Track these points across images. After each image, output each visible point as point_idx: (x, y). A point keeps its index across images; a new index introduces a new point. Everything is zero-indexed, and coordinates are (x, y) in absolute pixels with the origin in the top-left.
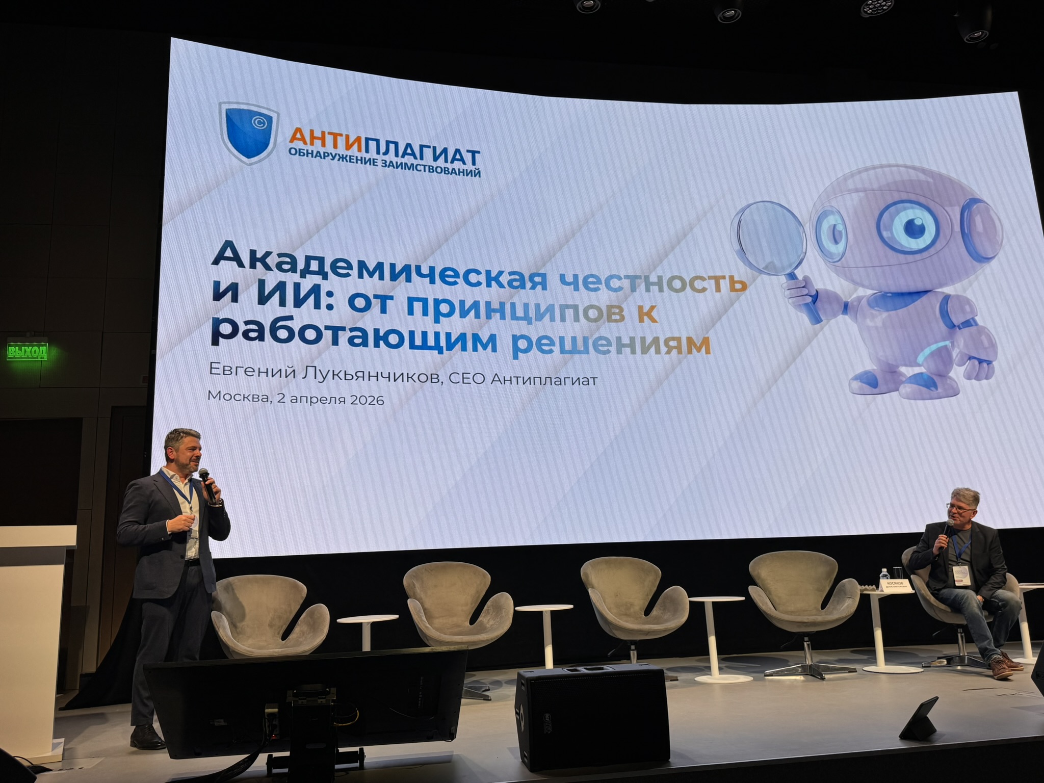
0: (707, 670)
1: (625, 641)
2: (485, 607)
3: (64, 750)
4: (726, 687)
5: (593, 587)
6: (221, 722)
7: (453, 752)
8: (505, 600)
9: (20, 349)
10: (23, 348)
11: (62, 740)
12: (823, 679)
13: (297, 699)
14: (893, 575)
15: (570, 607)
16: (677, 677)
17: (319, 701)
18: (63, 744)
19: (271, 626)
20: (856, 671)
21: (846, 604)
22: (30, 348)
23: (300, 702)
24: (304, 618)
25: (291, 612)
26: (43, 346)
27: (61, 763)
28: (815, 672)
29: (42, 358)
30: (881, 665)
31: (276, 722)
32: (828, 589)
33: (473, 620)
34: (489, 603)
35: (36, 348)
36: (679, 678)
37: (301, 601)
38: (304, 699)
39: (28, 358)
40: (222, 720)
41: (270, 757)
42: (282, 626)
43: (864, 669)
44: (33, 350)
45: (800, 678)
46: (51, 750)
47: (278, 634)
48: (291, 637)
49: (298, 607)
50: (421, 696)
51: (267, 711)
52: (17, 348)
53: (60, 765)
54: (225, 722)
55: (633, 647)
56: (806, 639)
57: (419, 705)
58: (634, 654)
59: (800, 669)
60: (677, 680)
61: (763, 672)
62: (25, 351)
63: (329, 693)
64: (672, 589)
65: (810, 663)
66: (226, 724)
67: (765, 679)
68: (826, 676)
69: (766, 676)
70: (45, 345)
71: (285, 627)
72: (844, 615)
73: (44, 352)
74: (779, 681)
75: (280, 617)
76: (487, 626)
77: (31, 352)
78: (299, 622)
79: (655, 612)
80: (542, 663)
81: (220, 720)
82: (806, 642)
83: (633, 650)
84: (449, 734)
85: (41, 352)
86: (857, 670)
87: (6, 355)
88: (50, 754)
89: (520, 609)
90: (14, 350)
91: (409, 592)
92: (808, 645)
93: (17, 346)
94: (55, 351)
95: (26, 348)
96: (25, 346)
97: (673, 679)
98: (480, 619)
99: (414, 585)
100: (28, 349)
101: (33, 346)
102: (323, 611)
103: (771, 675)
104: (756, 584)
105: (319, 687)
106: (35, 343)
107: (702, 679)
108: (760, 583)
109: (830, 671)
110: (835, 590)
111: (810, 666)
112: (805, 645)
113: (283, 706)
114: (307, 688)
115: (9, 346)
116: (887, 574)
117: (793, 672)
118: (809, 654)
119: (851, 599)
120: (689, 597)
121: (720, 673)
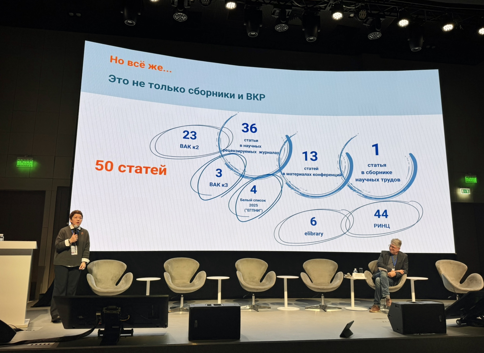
0: (283, 304)
1: (250, 292)
2: (196, 276)
3: (29, 323)
4: (290, 312)
5: (239, 271)
6: (81, 317)
7: (167, 332)
8: (203, 274)
10: (23, 162)
11: (29, 319)
12: (326, 311)
13: (106, 311)
14: (358, 272)
15: (228, 278)
16: (270, 307)
17: (114, 312)
18: (29, 321)
19: (112, 280)
20: (341, 309)
21: (337, 282)
22: (26, 162)
23: (107, 312)
24: (124, 278)
25: (120, 275)
26: (31, 161)
27: (27, 328)
28: (324, 308)
29: (30, 166)
30: (353, 307)
31: (100, 318)
32: (333, 275)
33: (191, 281)
34: (197, 275)
36: (271, 307)
37: (124, 271)
38: (109, 311)
39: (25, 166)
40: (82, 316)
41: (99, 330)
42: (116, 280)
43: (345, 308)
45: (319, 310)
46: (24, 323)
47: (115, 283)
48: (119, 285)
49: (123, 273)
50: (153, 312)
51: (97, 314)
52: (21, 162)
54: (83, 317)
55: (253, 294)
56: (322, 295)
57: (153, 315)
58: (253, 297)
59: (319, 307)
60: (270, 308)
61: (304, 307)
62: (24, 163)
63: (118, 309)
64: (270, 272)
65: (323, 304)
66: (83, 318)
67: (305, 310)
68: (328, 310)
69: (306, 308)
71: (117, 281)
72: (335, 286)
73: (31, 163)
74: (307, 310)
75: (115, 277)
76: (196, 284)
78: (122, 279)
79: (264, 281)
80: (216, 298)
81: (81, 316)
82: (322, 296)
83: (253, 296)
84: (165, 326)
85: (30, 164)
86: (342, 308)
87: (16, 164)
88: (24, 324)
89: (209, 278)
90: (19, 162)
91: (166, 269)
92: (323, 297)
93: (21, 161)
94: (36, 163)
95: (24, 162)
96: (24, 161)
97: (269, 307)
98: (194, 281)
99: (168, 266)
100: (25, 162)
101: (27, 161)
102: (131, 275)
103: (308, 308)
104: (305, 272)
105: (114, 307)
106: (28, 160)
107: (281, 308)
108: (307, 272)
109: (330, 308)
110: (335, 276)
111: (323, 306)
112: (322, 297)
113: (102, 313)
114: (110, 307)
115: (18, 161)
116: (356, 271)
117: (316, 308)
118: (323, 301)
119: (339, 280)
120: (277, 276)
121: (288, 307)
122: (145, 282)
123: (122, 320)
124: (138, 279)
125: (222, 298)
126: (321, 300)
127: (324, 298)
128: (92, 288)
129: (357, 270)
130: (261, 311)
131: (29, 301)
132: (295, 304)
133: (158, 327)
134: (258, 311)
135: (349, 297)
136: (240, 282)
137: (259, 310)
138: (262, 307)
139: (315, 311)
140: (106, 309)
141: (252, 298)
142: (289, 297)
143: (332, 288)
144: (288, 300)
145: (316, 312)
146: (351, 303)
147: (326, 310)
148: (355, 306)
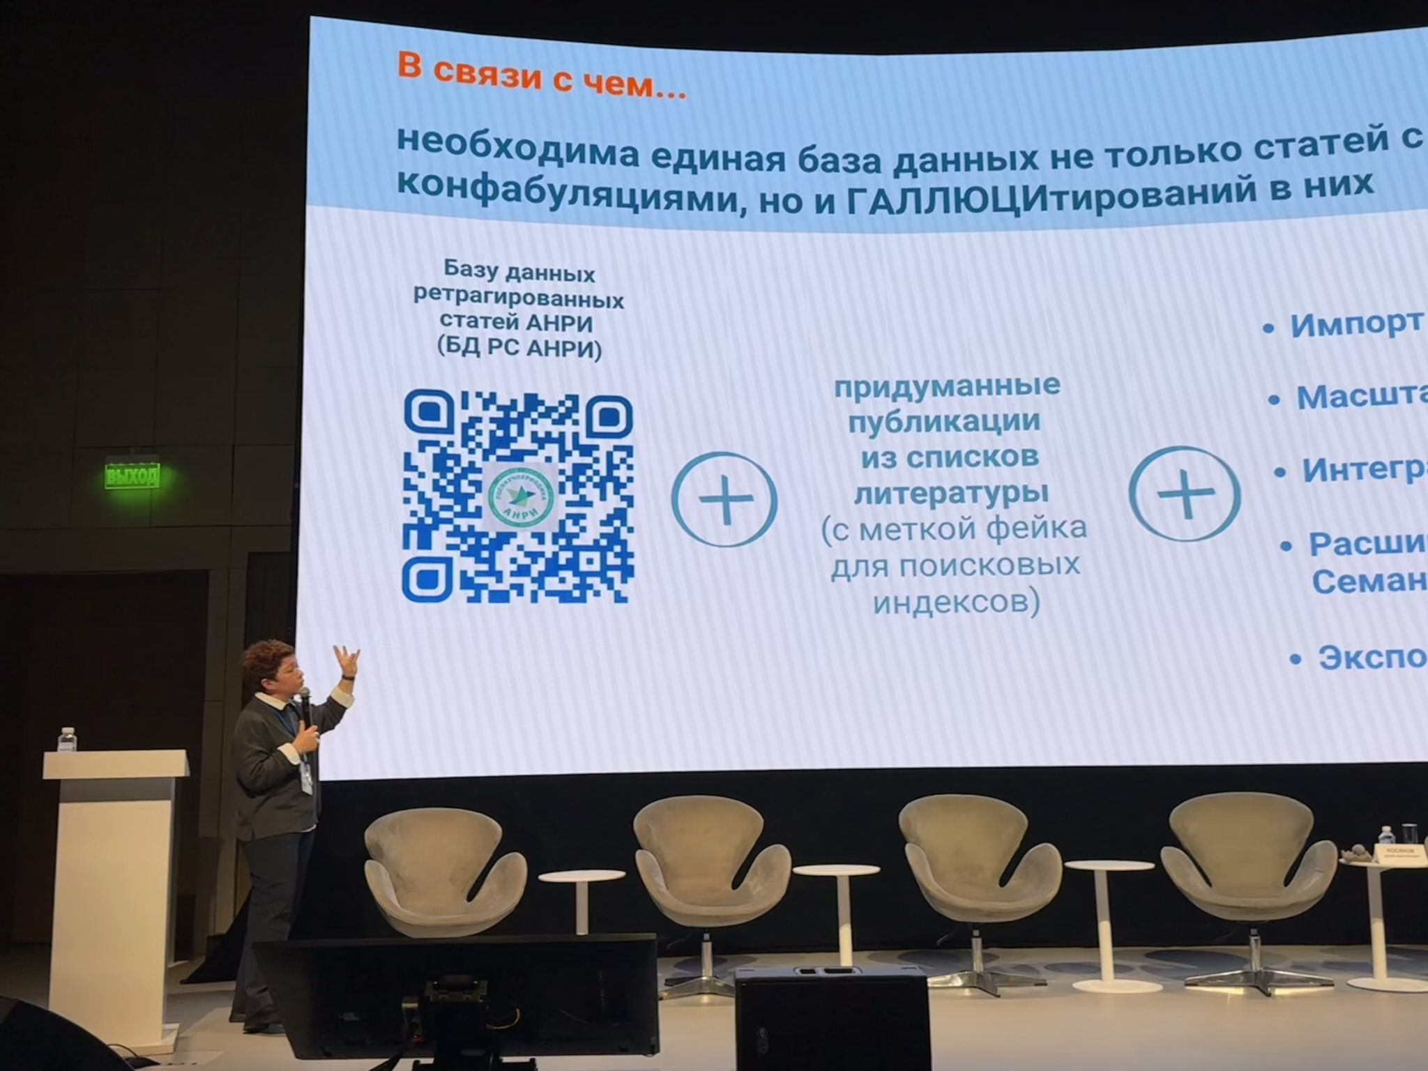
0: (1094, 970)
1: (965, 923)
2: (753, 866)
3: (177, 1039)
4: (1127, 1001)
5: (918, 843)
6: (350, 1017)
8: (780, 855)
9: (123, 473)
10: (126, 471)
11: (176, 1026)
12: (1269, 995)
13: (437, 993)
14: (1400, 837)
15: (874, 870)
16: (1045, 980)
17: (465, 997)
18: (176, 1032)
19: (452, 880)
20: (1333, 985)
21: (1313, 881)
22: (136, 470)
23: (441, 996)
24: (494, 873)
25: (479, 863)
26: (152, 467)
27: (171, 1056)
28: (1261, 983)
29: (152, 484)
30: (1381, 978)
31: (416, 1021)
32: (1296, 855)
33: (737, 883)
34: (758, 859)
35: (143, 470)
36: (1048, 982)
37: (494, 847)
38: (445, 994)
39: (133, 484)
40: (353, 1015)
41: (416, 1063)
42: (467, 883)
43: (1350, 982)
44: (140, 474)
45: (1240, 991)
46: (160, 1037)
47: (463, 891)
49: (490, 855)
50: (603, 995)
51: (405, 1005)
53: (170, 1059)
55: (976, 933)
56: (1254, 931)
57: (603, 1007)
58: (977, 943)
59: (1241, 978)
60: (1046, 985)
61: (1183, 978)
62: (129, 476)
63: (474, 987)
64: (1038, 848)
65: (1258, 969)
66: (357, 1019)
67: (1186, 990)
68: (1279, 992)
69: (1187, 985)
70: (156, 467)
71: (472, 882)
72: (1304, 898)
73: (155, 476)
74: (1194, 991)
75: (464, 870)
76: (755, 892)
77: (137, 476)
78: (488, 877)
79: (1013, 881)
80: (835, 947)
82: (1254, 936)
83: (976, 937)
84: (651, 1048)
85: (150, 476)
86: (1335, 982)
87: (104, 478)
88: (159, 1043)
89: (800, 870)
90: (114, 474)
91: (642, 839)
92: (1256, 940)
93: (119, 468)
94: (169, 474)
95: (131, 470)
96: (129, 467)
97: (1037, 982)
98: (745, 881)
99: (649, 829)
100: (133, 472)
101: (140, 468)
102: (518, 863)
103: (1195, 985)
104: (1178, 845)
105: (464, 979)
106: (142, 464)
107: (1086, 985)
108: (1186, 845)
109: (1285, 982)
110: (1304, 858)
111: (1256, 973)
112: (1253, 939)
113: (423, 1001)
114: (451, 979)
115: (109, 468)
116: (1391, 834)
117: (1230, 982)
118: (1256, 954)
119: (1321, 874)
120: (1064, 861)
121: (1116, 978)
122: (572, 886)
123: (495, 1028)
124: (545, 877)
125: (857, 946)
126: (1250, 952)
127: (1262, 944)
128: (387, 911)
129: (1392, 831)
130: (1010, 996)
131: (175, 961)
132: (1143, 968)
133: (623, 1051)
134: (999, 996)
135: (1366, 940)
136: (923, 886)
137: (1001, 990)
138: (1012, 979)
139: (1225, 996)
140: (435, 987)
141: (969, 946)
142: (1116, 942)
143: (1293, 905)
144: (1115, 954)
145: (1229, 997)
146: (1372, 961)
147: (1269, 989)
148: (1389, 976)
